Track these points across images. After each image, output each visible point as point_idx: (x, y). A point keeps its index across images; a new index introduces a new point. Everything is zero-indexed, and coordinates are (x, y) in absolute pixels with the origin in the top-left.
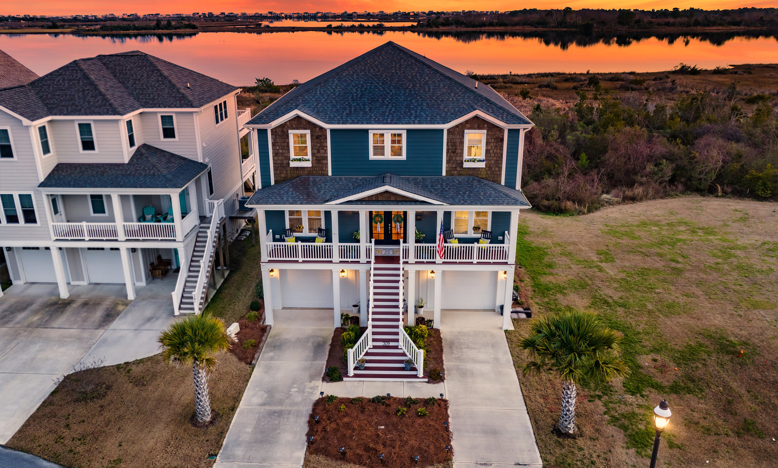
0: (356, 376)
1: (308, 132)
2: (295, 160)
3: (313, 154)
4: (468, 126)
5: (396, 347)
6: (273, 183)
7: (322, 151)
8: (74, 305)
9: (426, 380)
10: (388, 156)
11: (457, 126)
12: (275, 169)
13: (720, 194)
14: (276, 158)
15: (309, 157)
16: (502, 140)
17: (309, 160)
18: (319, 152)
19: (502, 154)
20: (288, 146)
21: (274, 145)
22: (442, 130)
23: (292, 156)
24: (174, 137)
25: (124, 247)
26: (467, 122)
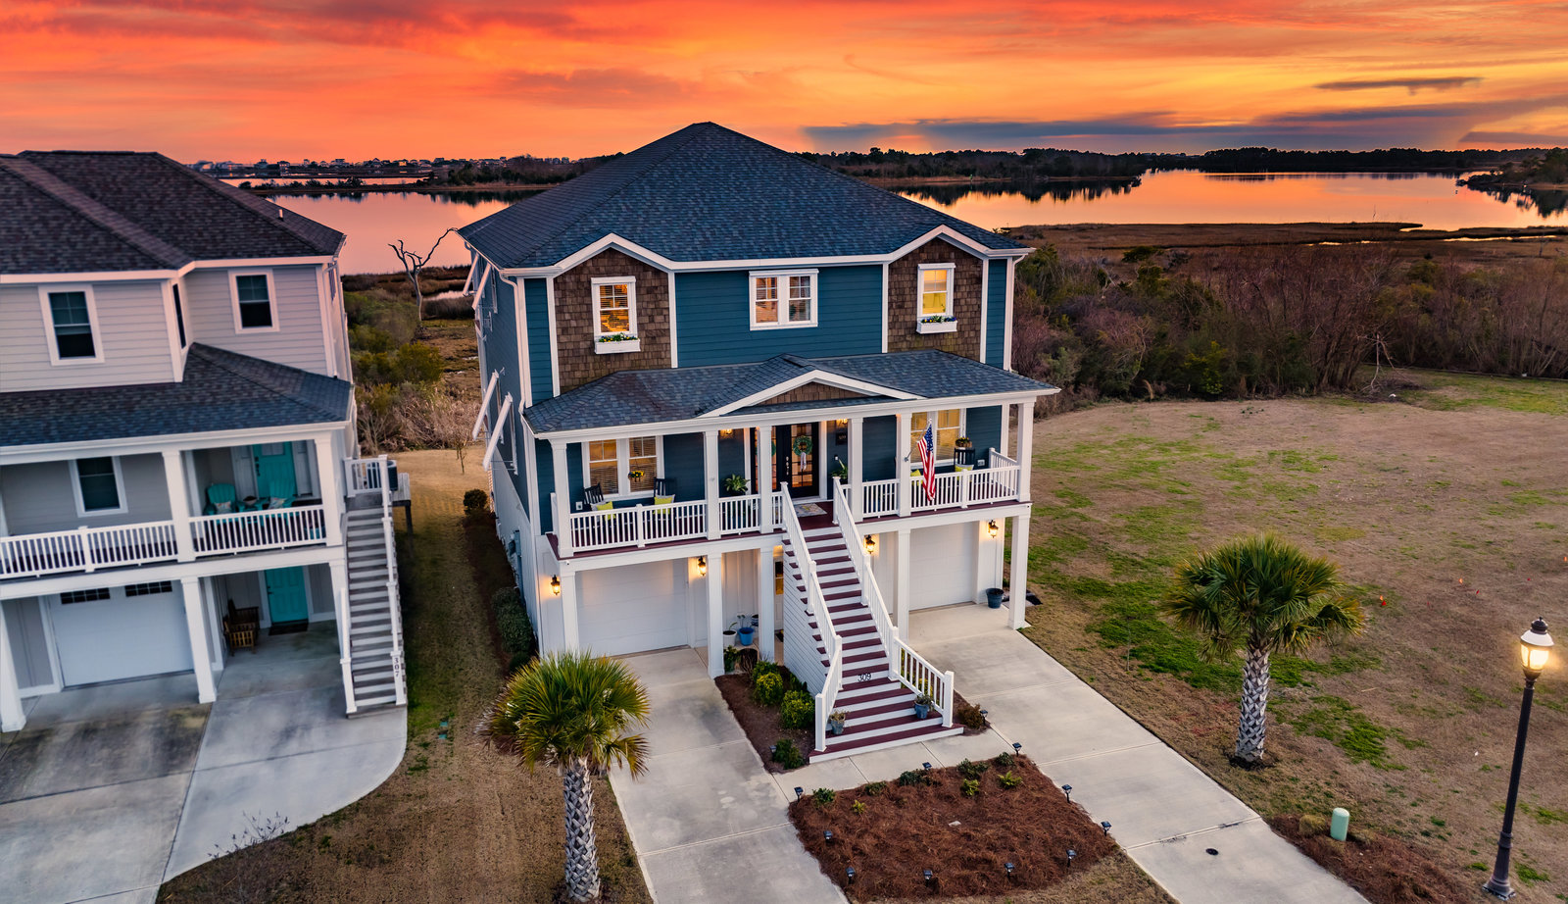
0: (831, 749)
1: (629, 283)
2: (604, 340)
3: (641, 326)
4: (924, 256)
5: (886, 681)
6: (556, 392)
7: (659, 319)
8: (59, 739)
9: (961, 730)
10: (784, 321)
11: (905, 258)
12: (562, 362)
13: (1152, 396)
14: (564, 339)
15: (633, 330)
16: (979, 280)
17: (633, 338)
18: (652, 321)
19: (980, 306)
20: (590, 312)
21: (559, 310)
22: (879, 267)
23: (598, 333)
24: (268, 322)
25: (189, 575)
26: (921, 249)
